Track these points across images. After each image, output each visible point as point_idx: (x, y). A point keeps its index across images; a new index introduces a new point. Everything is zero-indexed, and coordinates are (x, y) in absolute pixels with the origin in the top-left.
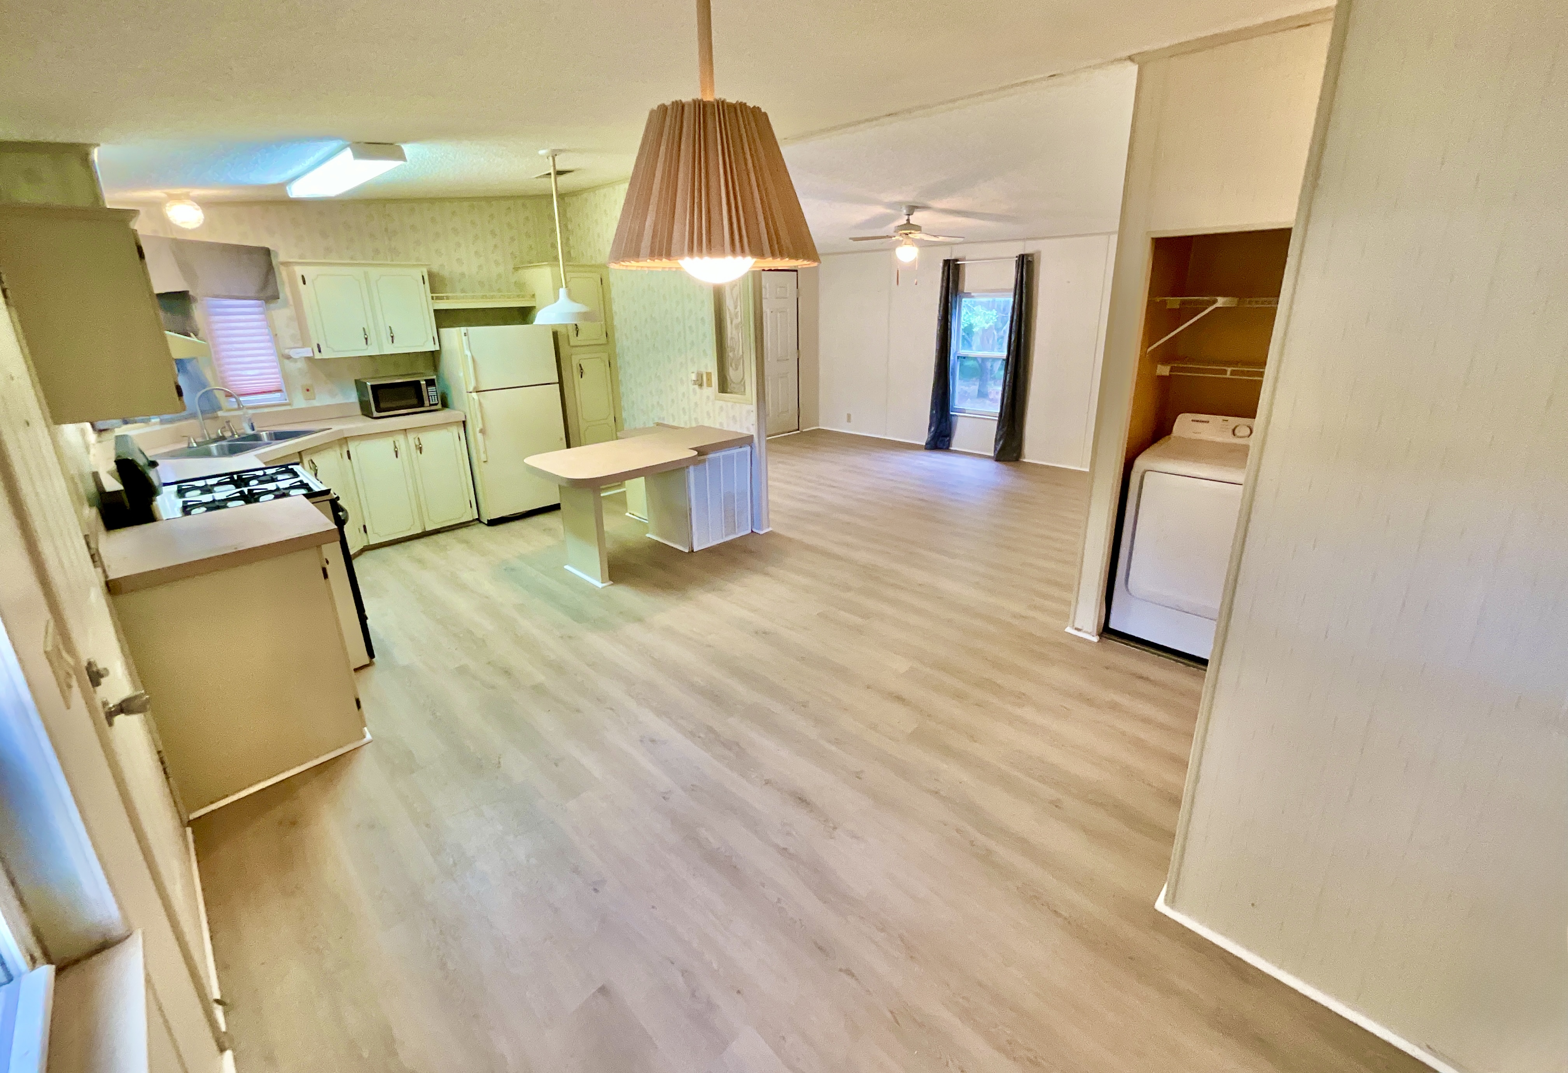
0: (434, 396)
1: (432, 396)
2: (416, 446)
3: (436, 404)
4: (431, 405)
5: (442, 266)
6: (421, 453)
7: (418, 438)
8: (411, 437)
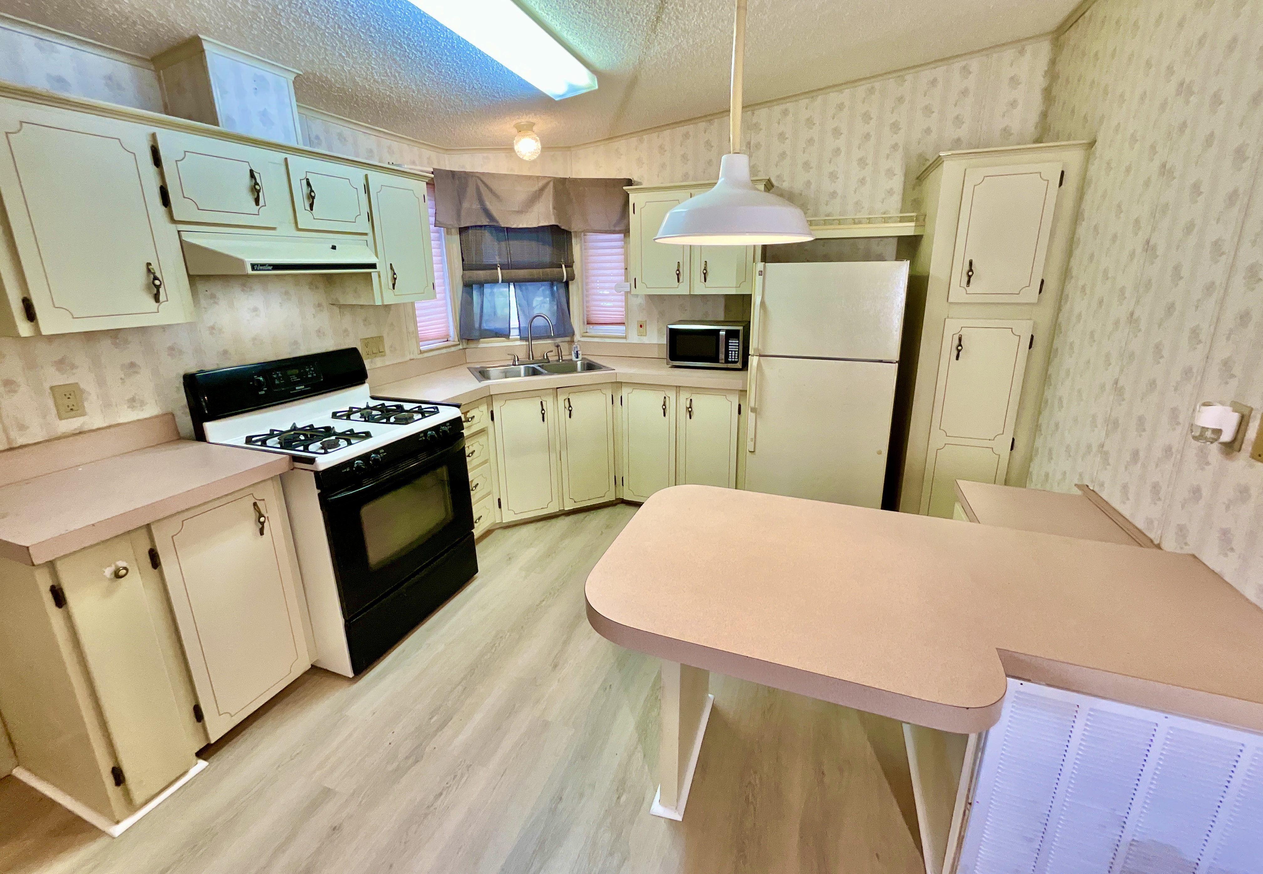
0: (735, 351)
1: (732, 351)
2: (687, 408)
3: (736, 362)
4: (727, 361)
5: (808, 183)
6: (690, 418)
7: (691, 400)
8: (684, 397)
